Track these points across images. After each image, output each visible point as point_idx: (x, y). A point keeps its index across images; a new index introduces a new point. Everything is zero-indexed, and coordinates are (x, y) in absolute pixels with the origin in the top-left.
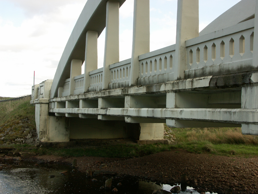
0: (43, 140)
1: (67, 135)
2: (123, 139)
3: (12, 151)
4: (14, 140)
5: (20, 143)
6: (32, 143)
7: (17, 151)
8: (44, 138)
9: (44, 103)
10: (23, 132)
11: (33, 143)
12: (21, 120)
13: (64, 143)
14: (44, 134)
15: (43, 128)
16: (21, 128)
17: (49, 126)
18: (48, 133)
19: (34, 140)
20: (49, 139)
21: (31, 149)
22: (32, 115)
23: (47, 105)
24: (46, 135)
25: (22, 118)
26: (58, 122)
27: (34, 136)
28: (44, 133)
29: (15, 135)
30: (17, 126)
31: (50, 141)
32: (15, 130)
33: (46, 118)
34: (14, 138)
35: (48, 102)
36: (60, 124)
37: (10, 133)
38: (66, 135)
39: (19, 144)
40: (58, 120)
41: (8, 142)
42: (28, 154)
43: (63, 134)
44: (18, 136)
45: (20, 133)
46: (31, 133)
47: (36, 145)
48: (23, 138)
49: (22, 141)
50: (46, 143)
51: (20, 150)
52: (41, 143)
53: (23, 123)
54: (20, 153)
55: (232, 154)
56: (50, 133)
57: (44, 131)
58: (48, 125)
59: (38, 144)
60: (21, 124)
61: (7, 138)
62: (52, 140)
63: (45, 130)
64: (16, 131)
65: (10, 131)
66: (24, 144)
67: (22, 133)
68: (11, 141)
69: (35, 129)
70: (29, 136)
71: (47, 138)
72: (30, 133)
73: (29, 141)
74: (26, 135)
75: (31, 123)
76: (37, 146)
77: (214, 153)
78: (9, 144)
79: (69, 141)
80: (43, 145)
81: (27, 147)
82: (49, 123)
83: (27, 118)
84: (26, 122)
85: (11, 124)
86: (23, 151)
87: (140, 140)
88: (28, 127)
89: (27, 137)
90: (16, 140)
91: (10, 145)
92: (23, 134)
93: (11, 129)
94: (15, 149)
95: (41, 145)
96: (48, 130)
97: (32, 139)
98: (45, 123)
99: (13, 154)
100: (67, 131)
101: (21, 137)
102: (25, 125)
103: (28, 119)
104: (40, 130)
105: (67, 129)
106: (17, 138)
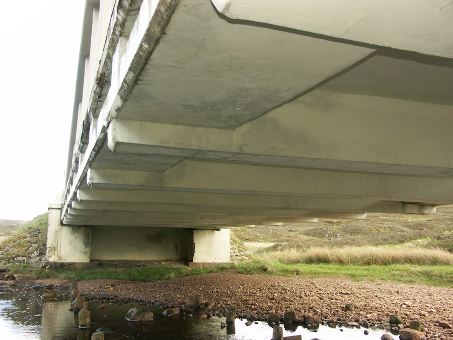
0: (51, 260)
1: (87, 252)
2: (172, 261)
3: (4, 273)
4: (13, 258)
5: (21, 263)
6: (37, 262)
7: (13, 273)
8: (53, 256)
9: (55, 209)
10: (29, 248)
11: (38, 264)
12: (29, 233)
13: (81, 263)
14: (54, 251)
15: (52, 243)
16: (26, 244)
17: (61, 240)
18: (59, 250)
19: (41, 260)
20: (60, 259)
21: (31, 271)
22: (46, 227)
23: (59, 211)
24: (56, 253)
25: (31, 230)
26: (73, 234)
27: (42, 254)
28: (54, 249)
29: (16, 253)
30: (22, 240)
31: (62, 261)
32: (18, 246)
33: (57, 228)
34: (14, 256)
35: (60, 207)
36: (76, 237)
37: (11, 250)
38: (85, 253)
39: (19, 264)
40: (74, 232)
41: (4, 262)
42: (26, 277)
43: (81, 251)
44: (20, 254)
45: (24, 250)
46: (39, 250)
47: (41, 266)
48: (25, 256)
49: (24, 260)
50: (55, 263)
51: (16, 272)
52: (48, 263)
53: (31, 237)
54: (15, 276)
55: (295, 273)
56: (62, 250)
57: (54, 247)
58: (60, 238)
59: (44, 264)
60: (28, 238)
61: (4, 256)
62: (65, 260)
63: (54, 245)
64: (18, 248)
65: (11, 248)
66: (25, 265)
67: (26, 250)
68: (9, 260)
69: (45, 245)
70: (36, 254)
71: (57, 256)
72: (37, 251)
73: (33, 261)
74: (31, 253)
75: (42, 237)
76: (43, 267)
77: (271, 273)
78: (5, 264)
79: (88, 261)
80: (50, 266)
81: (28, 268)
82: (61, 236)
83: (39, 230)
84: (36, 236)
85: (15, 239)
86: (20, 273)
87: (194, 262)
88: (36, 243)
89: (32, 255)
90: (16, 259)
91: (5, 266)
92: (27, 252)
93: (13, 245)
94: (9, 270)
95: (47, 266)
96: (59, 245)
97: (39, 258)
98: (56, 235)
99: (6, 276)
100: (86, 247)
101: (23, 255)
102: (34, 240)
103: (39, 233)
104: (49, 245)
105: (86, 244)
106: (18, 256)
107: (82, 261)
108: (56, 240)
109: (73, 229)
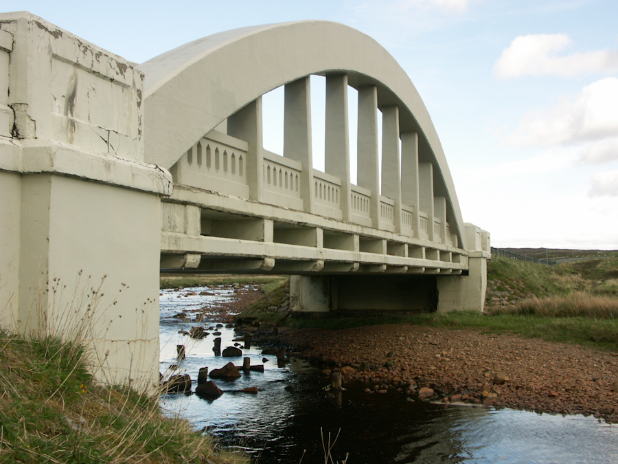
0: (294, 309)
1: (326, 302)
3: (253, 321)
4: (267, 307)
5: (271, 311)
7: (260, 321)
8: (296, 306)
11: (283, 313)
13: (320, 313)
14: (296, 300)
15: (294, 293)
17: (302, 290)
18: (301, 299)
19: (288, 309)
20: (302, 308)
21: (275, 319)
24: (299, 302)
26: (313, 284)
28: (296, 298)
29: (272, 302)
31: (304, 310)
36: (316, 287)
37: (270, 300)
38: (324, 302)
39: (269, 312)
41: (260, 310)
42: (267, 324)
43: (320, 301)
44: (275, 303)
48: (277, 305)
49: (275, 309)
50: (299, 313)
51: (262, 320)
52: (291, 312)
54: (260, 323)
56: (303, 299)
58: (301, 288)
59: (288, 313)
62: (306, 309)
63: (296, 295)
64: (275, 297)
65: (271, 298)
66: (274, 313)
68: (264, 309)
71: (299, 306)
72: (288, 300)
73: (281, 310)
76: (286, 316)
78: (260, 312)
79: (328, 310)
80: (292, 314)
81: (274, 316)
82: (302, 286)
86: (265, 321)
89: (283, 305)
90: (269, 308)
91: (258, 314)
94: (259, 318)
95: (290, 315)
96: (301, 295)
98: (297, 285)
99: (253, 324)
100: (325, 296)
104: (291, 294)
105: (325, 294)
106: (271, 305)
107: (322, 311)
108: (297, 290)
109: (312, 279)
